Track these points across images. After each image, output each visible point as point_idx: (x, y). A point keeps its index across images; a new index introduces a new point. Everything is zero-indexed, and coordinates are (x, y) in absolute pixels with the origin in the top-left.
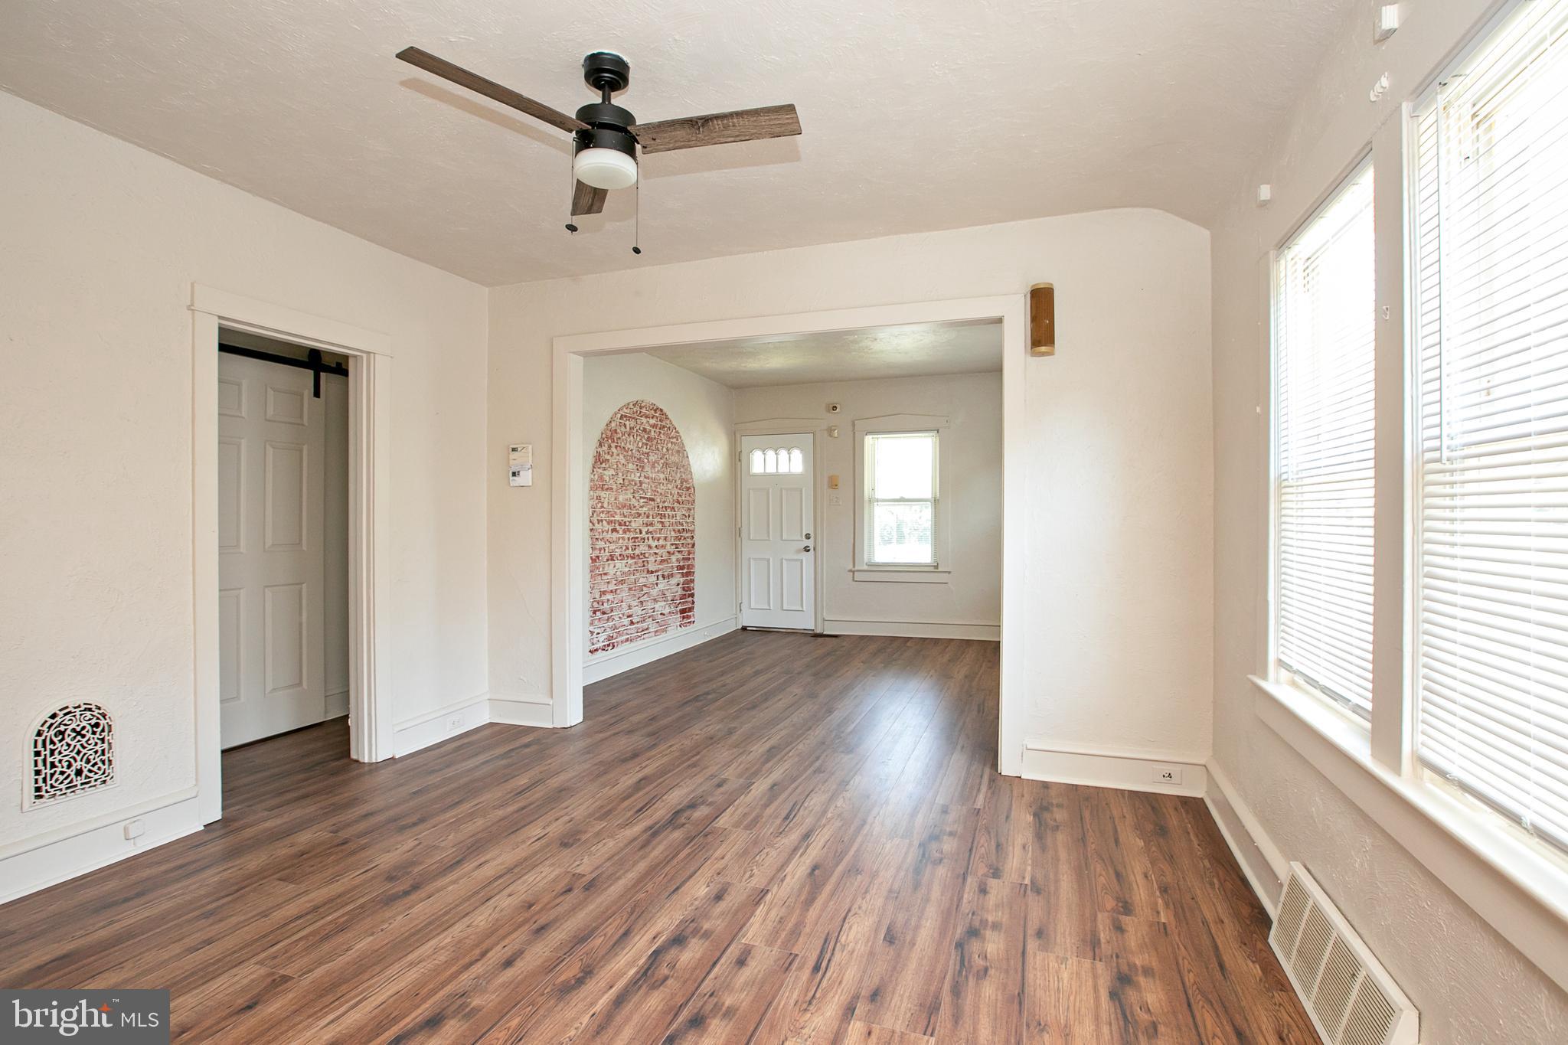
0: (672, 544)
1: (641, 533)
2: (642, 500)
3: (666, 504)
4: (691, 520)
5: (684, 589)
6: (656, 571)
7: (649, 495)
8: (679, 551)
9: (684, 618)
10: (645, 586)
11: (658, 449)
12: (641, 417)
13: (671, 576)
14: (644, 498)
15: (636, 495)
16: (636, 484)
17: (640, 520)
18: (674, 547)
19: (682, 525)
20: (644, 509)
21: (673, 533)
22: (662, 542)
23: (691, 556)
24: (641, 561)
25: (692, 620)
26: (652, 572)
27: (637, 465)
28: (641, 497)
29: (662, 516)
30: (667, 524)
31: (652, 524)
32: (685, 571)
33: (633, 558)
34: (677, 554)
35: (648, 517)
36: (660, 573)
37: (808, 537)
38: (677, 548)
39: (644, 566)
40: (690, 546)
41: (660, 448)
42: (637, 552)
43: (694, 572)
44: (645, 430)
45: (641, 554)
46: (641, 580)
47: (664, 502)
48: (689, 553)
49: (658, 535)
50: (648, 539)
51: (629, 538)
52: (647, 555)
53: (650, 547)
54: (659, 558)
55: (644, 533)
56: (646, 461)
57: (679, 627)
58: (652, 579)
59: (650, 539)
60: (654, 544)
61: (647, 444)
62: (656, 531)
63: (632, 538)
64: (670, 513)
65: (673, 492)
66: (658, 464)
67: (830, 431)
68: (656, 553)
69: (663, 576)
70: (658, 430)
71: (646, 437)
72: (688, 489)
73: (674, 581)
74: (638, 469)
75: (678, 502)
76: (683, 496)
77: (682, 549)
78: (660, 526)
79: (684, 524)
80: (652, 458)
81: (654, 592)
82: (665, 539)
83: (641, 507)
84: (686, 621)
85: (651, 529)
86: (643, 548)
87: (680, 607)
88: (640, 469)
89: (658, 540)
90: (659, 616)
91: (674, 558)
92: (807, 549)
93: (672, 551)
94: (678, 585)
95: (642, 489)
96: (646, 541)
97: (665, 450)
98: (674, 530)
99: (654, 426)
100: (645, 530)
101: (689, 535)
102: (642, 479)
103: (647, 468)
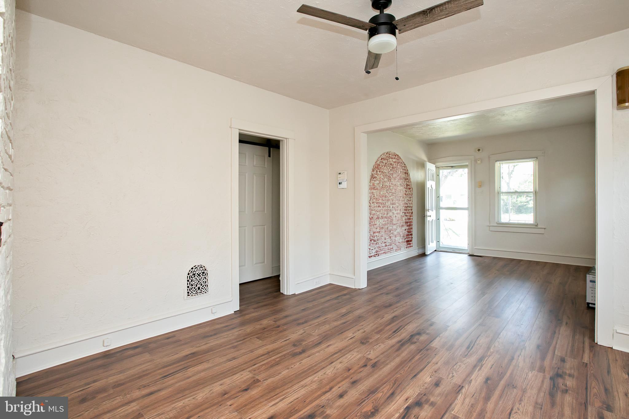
0: (403, 212)
1: (390, 207)
2: (390, 194)
4: (411, 202)
5: (408, 232)
7: (393, 192)
9: (408, 244)
10: (392, 230)
11: (397, 172)
12: (390, 158)
13: (403, 226)
14: (391, 193)
15: (388, 192)
16: (388, 187)
17: (389, 202)
19: (407, 204)
20: (391, 197)
23: (411, 218)
24: (390, 219)
25: (411, 245)
26: (395, 224)
27: (388, 179)
28: (390, 193)
29: (399, 200)
30: (401, 204)
31: (394, 204)
32: (408, 224)
33: (387, 218)
34: (405, 217)
35: (393, 201)
38: (405, 214)
39: (391, 222)
40: (411, 213)
41: (398, 171)
42: (388, 216)
43: (412, 225)
44: (391, 164)
45: (390, 216)
46: (390, 227)
49: (397, 209)
50: (393, 210)
51: (385, 210)
52: (392, 217)
53: (393, 213)
54: (397, 218)
55: (391, 208)
56: (392, 177)
57: (406, 248)
58: (395, 227)
59: (394, 210)
60: (396, 212)
61: (392, 170)
62: (396, 207)
63: (386, 210)
64: (402, 199)
65: (403, 190)
66: (397, 178)
67: (477, 161)
68: (396, 216)
69: (399, 226)
70: (397, 164)
71: (392, 167)
72: (410, 189)
73: (404, 228)
74: (388, 181)
75: (405, 194)
76: (408, 192)
77: (407, 215)
78: (398, 205)
79: (408, 204)
80: (394, 176)
81: (395, 233)
82: (400, 210)
83: (390, 197)
84: (409, 246)
85: (394, 206)
86: (391, 214)
87: (406, 240)
88: (389, 181)
90: (398, 243)
93: (403, 215)
94: (406, 230)
95: (390, 189)
96: (392, 211)
97: (400, 172)
98: (404, 207)
99: (395, 162)
101: (410, 208)
102: (390, 185)
103: (392, 180)
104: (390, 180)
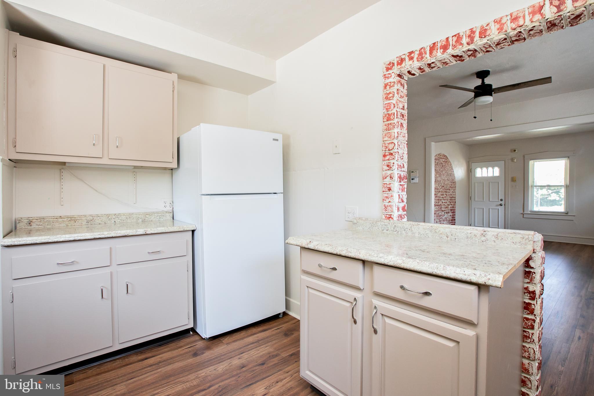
0: (449, 202)
1: (440, 198)
2: (441, 187)
3: (447, 188)
4: (455, 193)
5: (452, 217)
6: (444, 211)
7: (442, 185)
8: (451, 204)
10: (441, 215)
11: (445, 169)
13: (448, 213)
16: (439, 181)
17: (440, 193)
18: (449, 203)
19: (452, 195)
20: (441, 190)
21: (449, 198)
22: (446, 201)
23: (455, 206)
24: (440, 207)
26: (443, 211)
28: (440, 186)
29: (446, 192)
30: (448, 195)
31: (443, 195)
32: (453, 211)
33: (438, 206)
35: (442, 192)
36: (445, 211)
37: (501, 200)
38: (450, 203)
39: (441, 209)
40: (454, 202)
42: (439, 204)
43: (455, 212)
44: (441, 163)
46: (440, 213)
47: (447, 187)
48: (454, 205)
49: (445, 199)
52: (442, 205)
53: (443, 202)
54: (445, 206)
55: (441, 198)
56: (442, 173)
58: (443, 213)
60: (444, 201)
61: (443, 168)
62: (444, 197)
63: (438, 199)
64: (449, 191)
65: (449, 184)
66: (445, 174)
67: (512, 160)
68: (444, 205)
69: (446, 212)
70: (445, 163)
72: (454, 183)
73: (449, 214)
75: (451, 187)
76: (452, 185)
78: (445, 196)
80: (444, 172)
81: (444, 218)
82: (447, 199)
83: (440, 189)
85: (443, 196)
86: (440, 203)
89: (445, 200)
91: (449, 206)
92: (501, 205)
93: (449, 204)
94: (451, 216)
95: (441, 183)
96: (442, 200)
97: (447, 169)
98: (450, 197)
99: (444, 161)
100: (441, 197)
101: (454, 199)
102: (441, 179)
104: (441, 176)
